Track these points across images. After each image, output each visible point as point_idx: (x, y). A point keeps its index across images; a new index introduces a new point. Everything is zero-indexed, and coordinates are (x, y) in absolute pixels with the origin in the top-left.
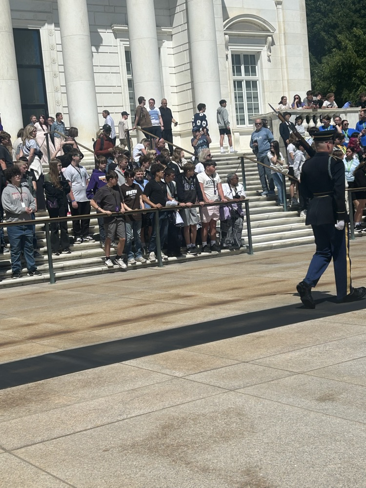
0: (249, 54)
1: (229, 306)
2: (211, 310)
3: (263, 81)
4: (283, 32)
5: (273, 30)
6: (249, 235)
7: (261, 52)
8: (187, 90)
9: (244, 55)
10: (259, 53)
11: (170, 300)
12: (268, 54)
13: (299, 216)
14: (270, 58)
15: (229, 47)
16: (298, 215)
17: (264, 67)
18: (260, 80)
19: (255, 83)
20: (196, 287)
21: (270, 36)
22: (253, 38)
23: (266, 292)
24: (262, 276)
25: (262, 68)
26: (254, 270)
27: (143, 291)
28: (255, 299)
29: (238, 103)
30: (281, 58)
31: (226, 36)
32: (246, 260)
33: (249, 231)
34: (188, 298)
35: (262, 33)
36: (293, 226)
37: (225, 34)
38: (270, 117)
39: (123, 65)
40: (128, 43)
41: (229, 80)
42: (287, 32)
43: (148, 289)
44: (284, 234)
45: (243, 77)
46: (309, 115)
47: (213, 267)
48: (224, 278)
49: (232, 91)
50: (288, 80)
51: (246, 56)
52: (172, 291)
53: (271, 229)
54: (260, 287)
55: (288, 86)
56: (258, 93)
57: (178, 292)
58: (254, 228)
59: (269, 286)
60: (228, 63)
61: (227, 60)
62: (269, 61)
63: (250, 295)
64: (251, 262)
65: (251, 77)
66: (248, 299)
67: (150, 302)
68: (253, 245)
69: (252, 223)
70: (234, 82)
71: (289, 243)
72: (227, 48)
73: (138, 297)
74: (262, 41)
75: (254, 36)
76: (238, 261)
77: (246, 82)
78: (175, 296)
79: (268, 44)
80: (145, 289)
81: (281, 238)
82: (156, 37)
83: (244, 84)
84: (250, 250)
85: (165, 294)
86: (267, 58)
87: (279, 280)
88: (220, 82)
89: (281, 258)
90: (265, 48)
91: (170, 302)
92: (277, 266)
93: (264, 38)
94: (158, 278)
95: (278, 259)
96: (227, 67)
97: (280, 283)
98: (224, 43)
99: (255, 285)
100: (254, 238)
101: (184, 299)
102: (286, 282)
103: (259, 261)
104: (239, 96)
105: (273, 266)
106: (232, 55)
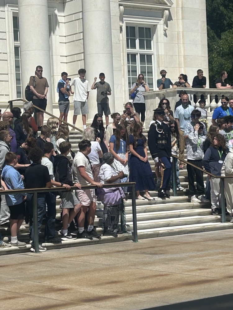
0: (145, 26)
1: (104, 302)
2: (85, 307)
3: (158, 55)
4: (180, 6)
5: (170, 3)
6: (135, 220)
7: (157, 25)
8: (77, 61)
9: (139, 27)
10: (155, 26)
11: (42, 293)
12: (164, 28)
13: (190, 202)
14: (167, 32)
15: (124, 19)
16: (189, 200)
17: (159, 41)
18: (155, 53)
19: (149, 57)
20: (72, 278)
21: (166, 9)
22: (149, 10)
23: (146, 287)
24: (144, 268)
25: (157, 42)
26: (137, 260)
27: (14, 282)
28: (134, 295)
29: (131, 76)
30: (178, 32)
31: (121, 7)
32: (129, 248)
33: (134, 216)
34: (62, 292)
35: (159, 6)
36: (182, 213)
37: (120, 5)
38: (163, 94)
39: (10, 31)
40: (17, 9)
41: (123, 52)
42: (185, 6)
43: (20, 279)
44: (172, 221)
45: (138, 50)
46: (204, 95)
47: (93, 255)
48: (103, 269)
49: (125, 64)
50: (184, 56)
51: (141, 29)
52: (45, 283)
53: (159, 215)
54: (141, 282)
55: (184, 61)
56: (153, 67)
57: (52, 284)
58: (140, 212)
59: (150, 281)
60: (122, 36)
61: (121, 32)
62: (166, 35)
63: (129, 290)
64: (135, 252)
65: (145, 50)
66: (126, 295)
67: (19, 295)
68: (138, 231)
69: (138, 208)
70: (128, 55)
71: (177, 230)
72: (122, 20)
73: (8, 288)
74: (159, 14)
75: (150, 9)
76: (121, 249)
77: (140, 55)
78: (48, 288)
79: (165, 17)
80: (17, 278)
81: (168, 225)
82: (47, 5)
83: (138, 58)
84: (135, 237)
85: (38, 286)
86: (163, 32)
87: (161, 273)
88: (112, 54)
89: (167, 248)
90: (162, 22)
91: (41, 295)
92: (162, 257)
93: (161, 11)
94: (32, 266)
95: (163, 249)
96: (121, 39)
97: (162, 278)
98: (118, 14)
99: (136, 279)
100: (139, 223)
101: (58, 292)
102: (168, 277)
103: (143, 251)
104: (133, 70)
105: (157, 257)
106: (127, 27)
